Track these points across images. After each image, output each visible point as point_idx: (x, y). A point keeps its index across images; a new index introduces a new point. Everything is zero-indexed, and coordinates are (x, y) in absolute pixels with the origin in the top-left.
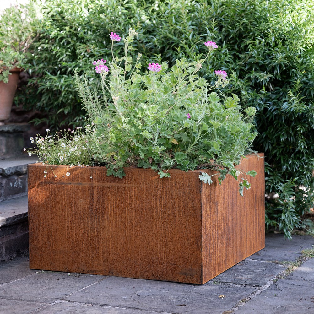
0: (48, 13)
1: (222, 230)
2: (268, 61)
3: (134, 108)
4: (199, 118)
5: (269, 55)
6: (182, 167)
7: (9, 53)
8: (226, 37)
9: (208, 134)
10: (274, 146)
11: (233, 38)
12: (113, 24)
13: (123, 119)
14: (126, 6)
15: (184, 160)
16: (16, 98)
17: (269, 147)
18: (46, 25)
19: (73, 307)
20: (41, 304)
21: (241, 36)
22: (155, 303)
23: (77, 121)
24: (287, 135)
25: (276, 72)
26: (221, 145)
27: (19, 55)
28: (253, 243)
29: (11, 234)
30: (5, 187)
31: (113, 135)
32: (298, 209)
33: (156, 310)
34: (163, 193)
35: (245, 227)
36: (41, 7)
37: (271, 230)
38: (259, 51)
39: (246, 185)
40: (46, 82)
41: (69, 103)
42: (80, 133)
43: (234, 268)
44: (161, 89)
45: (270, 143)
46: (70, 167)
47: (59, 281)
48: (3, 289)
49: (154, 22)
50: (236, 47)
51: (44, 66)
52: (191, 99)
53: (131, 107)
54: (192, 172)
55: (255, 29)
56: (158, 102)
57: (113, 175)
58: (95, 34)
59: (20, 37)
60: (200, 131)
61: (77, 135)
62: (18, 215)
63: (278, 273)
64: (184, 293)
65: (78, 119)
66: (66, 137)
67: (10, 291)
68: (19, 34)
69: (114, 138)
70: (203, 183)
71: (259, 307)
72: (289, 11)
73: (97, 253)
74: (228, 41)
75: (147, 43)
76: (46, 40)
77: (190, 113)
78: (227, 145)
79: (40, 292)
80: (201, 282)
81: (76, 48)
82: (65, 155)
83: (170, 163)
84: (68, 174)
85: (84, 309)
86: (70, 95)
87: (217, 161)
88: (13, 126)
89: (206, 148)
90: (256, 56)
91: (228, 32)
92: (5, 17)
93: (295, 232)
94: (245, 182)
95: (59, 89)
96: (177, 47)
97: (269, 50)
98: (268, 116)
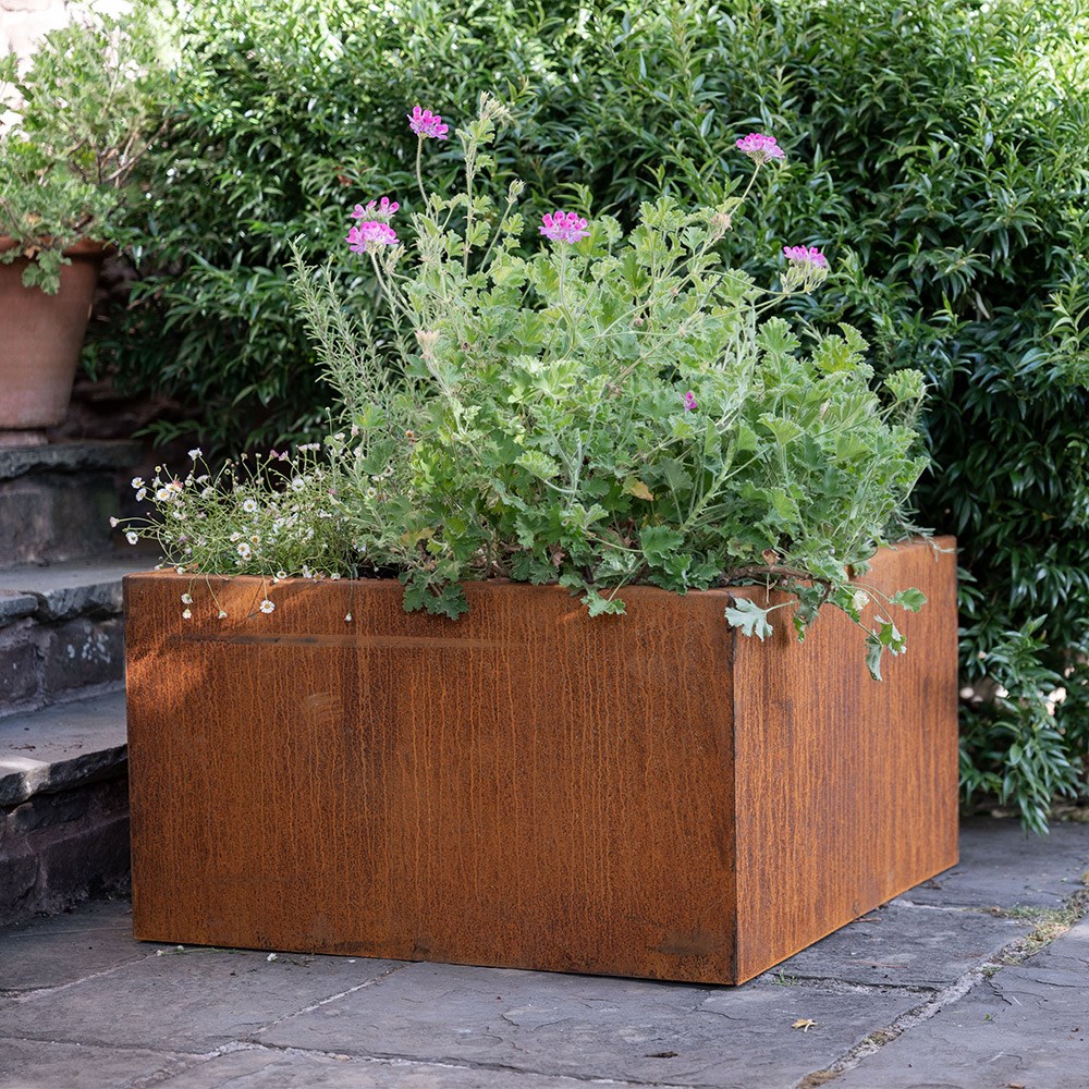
0: (201, 49)
1: (807, 800)
2: (969, 218)
3: (497, 373)
4: (727, 407)
5: (975, 198)
6: (668, 579)
7: (63, 186)
8: (825, 133)
9: (757, 464)
10: (990, 511)
11: (848, 136)
12: (431, 88)
13: (458, 410)
14: (477, 22)
15: (672, 552)
16: (90, 351)
17: (971, 519)
18: (192, 91)
19: (281, 1064)
20: (171, 1056)
21: (876, 131)
22: (570, 1049)
23: (306, 430)
24: (1035, 473)
25: (999, 254)
26: (802, 503)
27: (98, 196)
28: (918, 849)
29: (69, 821)
30: (50, 658)
31: (425, 466)
32: (1075, 734)
33: (571, 1071)
34: (601, 669)
35: (888, 793)
36: (175, 28)
37: (981, 806)
38: (941, 182)
39: (891, 639)
40: (195, 290)
41: (276, 365)
42: (311, 465)
43: (848, 931)
44: (590, 305)
45: (975, 501)
46: (276, 580)
47: (235, 980)
48: (38, 1009)
49: (575, 79)
50: (861, 166)
51: (187, 236)
52: (699, 341)
53: (489, 368)
54: (702, 597)
55: (924, 104)
56: (581, 349)
57: (424, 608)
58: (365, 123)
59: (100, 130)
60: (730, 454)
61: (302, 472)
62: (95, 755)
63: (999, 948)
64: (673, 1016)
65: (310, 422)
66: (260, 481)
67: (62, 1013)
68: (98, 121)
69: (427, 476)
70: (739, 635)
71: (931, 1057)
72: (1044, 44)
73: (370, 880)
74: (830, 149)
75: (548, 151)
76: (193, 144)
77: (696, 390)
78: (824, 504)
79: (168, 1018)
80: (734, 978)
81: (298, 171)
82: (255, 540)
83: (626, 565)
84: (267, 607)
85: (319, 1072)
86: (279, 340)
87: (789, 557)
88: (77, 448)
89: (750, 514)
90: (927, 197)
91: (833, 116)
92: (47, 61)
93: (1064, 813)
94: (886, 631)
95: (240, 314)
96: (655, 166)
97: (976, 178)
98: (968, 406)
